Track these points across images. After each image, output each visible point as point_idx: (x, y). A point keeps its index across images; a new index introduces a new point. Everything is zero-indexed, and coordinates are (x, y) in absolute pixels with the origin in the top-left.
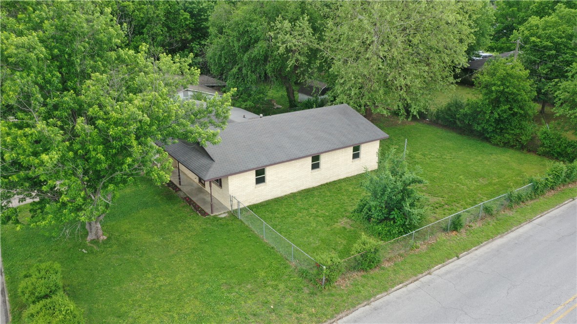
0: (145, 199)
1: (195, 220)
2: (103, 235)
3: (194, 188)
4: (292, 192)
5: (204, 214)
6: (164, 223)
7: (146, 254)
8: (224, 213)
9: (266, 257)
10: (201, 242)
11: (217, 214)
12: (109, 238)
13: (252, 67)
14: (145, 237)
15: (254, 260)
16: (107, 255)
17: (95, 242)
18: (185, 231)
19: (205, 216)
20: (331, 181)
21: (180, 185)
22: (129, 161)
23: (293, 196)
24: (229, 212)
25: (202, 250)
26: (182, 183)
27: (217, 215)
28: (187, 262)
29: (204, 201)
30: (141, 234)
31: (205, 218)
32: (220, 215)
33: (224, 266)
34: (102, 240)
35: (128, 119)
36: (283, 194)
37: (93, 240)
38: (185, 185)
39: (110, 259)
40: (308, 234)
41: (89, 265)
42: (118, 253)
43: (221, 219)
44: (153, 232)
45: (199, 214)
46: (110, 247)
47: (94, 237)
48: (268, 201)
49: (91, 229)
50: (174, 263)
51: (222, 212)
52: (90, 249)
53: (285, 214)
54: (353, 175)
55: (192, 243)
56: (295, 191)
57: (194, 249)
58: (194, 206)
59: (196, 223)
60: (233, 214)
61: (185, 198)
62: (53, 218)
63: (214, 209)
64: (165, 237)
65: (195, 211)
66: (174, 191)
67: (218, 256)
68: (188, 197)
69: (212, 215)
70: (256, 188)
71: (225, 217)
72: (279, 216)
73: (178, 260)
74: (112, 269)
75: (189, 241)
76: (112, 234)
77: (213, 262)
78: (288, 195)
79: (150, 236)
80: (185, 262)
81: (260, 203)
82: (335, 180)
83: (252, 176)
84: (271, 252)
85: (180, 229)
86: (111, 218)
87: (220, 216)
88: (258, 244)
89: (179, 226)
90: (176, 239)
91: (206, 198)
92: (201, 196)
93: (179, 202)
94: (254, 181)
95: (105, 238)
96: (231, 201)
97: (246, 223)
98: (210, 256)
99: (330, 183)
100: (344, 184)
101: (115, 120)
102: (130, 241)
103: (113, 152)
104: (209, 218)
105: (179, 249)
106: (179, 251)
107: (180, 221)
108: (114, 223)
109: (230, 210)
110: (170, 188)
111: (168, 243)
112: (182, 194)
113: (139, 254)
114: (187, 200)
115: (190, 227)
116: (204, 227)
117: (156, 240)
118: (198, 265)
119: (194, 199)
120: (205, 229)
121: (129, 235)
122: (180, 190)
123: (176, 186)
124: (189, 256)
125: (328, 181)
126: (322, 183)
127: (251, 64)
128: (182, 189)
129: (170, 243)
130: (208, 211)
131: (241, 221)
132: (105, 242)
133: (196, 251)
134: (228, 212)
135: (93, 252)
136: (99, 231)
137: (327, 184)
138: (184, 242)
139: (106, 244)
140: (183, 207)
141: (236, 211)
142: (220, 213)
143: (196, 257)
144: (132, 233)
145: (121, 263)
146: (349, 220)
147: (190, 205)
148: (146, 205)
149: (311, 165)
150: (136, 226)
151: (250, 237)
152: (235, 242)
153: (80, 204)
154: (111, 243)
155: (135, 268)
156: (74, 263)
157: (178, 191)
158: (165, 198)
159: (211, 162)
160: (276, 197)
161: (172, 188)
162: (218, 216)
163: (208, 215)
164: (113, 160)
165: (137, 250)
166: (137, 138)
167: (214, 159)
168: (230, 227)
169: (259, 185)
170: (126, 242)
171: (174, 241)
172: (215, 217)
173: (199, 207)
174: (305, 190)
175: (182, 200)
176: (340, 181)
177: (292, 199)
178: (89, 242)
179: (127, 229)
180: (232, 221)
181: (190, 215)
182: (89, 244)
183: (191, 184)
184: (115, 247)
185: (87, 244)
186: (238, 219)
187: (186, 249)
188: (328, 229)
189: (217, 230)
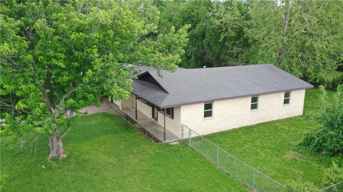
0: (106, 128)
1: (149, 146)
2: (64, 153)
3: (148, 122)
4: (234, 128)
5: (158, 141)
6: (120, 147)
7: (100, 173)
8: (175, 141)
9: (223, 183)
10: (154, 165)
11: (169, 141)
12: (69, 157)
13: (193, 42)
14: (102, 158)
15: (211, 185)
16: (63, 172)
17: (55, 159)
18: (140, 154)
19: (158, 143)
20: (266, 121)
21: (136, 119)
22: (89, 73)
23: (235, 131)
24: (180, 141)
25: (156, 172)
26: (138, 118)
27: (168, 143)
28: (140, 183)
29: (158, 132)
30: (98, 154)
31: (158, 144)
32: (171, 142)
33: (179, 189)
34: (62, 158)
35: (90, 25)
36: (226, 129)
37: (55, 157)
38: (140, 120)
39: (65, 175)
40: (261, 163)
41: (44, 180)
42: (74, 171)
43: (173, 146)
44: (110, 154)
45: (153, 141)
46: (68, 165)
47: (55, 155)
48: (214, 133)
49: (53, 147)
50: (128, 183)
51: (174, 140)
52: (49, 165)
53: (232, 145)
54: (283, 118)
55: (146, 165)
56: (236, 127)
57: (148, 170)
58: (148, 135)
59: (150, 148)
60: (184, 143)
61: (141, 129)
62: (10, 128)
63: (166, 137)
64: (120, 158)
65: (149, 138)
66: (132, 123)
67: (173, 179)
68: (143, 128)
69: (164, 142)
70: (204, 120)
71: (176, 145)
72: (227, 146)
73: (132, 181)
74: (65, 185)
75: (143, 163)
76: (72, 153)
77: (168, 184)
78: (231, 130)
79: (107, 157)
80: (138, 183)
81: (207, 135)
82: (270, 121)
83: (201, 109)
84: (227, 178)
85: (135, 152)
86: (75, 141)
87: (172, 144)
88: (212, 169)
89: (135, 150)
90: (131, 160)
91: (158, 129)
92: (154, 127)
93: (135, 131)
94: (203, 114)
95: (65, 156)
96: (182, 130)
97: (197, 151)
98: (164, 179)
99: (265, 123)
100: (278, 124)
101: (78, 26)
102: (88, 160)
103: (75, 64)
104: (161, 145)
105: (133, 170)
106: (133, 172)
107: (135, 146)
108: (76, 145)
109: (181, 139)
110: (128, 121)
111: (123, 164)
112: (137, 126)
113: (94, 172)
114: (142, 131)
115: (144, 151)
116: (157, 151)
117: (112, 160)
118: (152, 187)
119: (148, 130)
120: (158, 153)
121: (88, 155)
122: (136, 123)
123: (133, 120)
124: (143, 177)
125: (264, 121)
126: (259, 123)
127: (192, 40)
128: (138, 122)
129: (125, 164)
130: (161, 138)
131: (191, 148)
132: (64, 160)
133: (150, 173)
134: (178, 141)
135: (51, 168)
136: (60, 149)
137: (263, 123)
138: (138, 163)
139: (65, 162)
140: (138, 135)
141: (187, 140)
142: (171, 141)
143: (150, 179)
144: (90, 154)
145: (75, 180)
146: (296, 153)
147: (144, 134)
148: (106, 132)
149: (251, 105)
150: (95, 148)
151: (202, 162)
152: (188, 167)
153: (38, 114)
154: (70, 161)
155: (87, 186)
156: (30, 177)
157: (134, 123)
158: (123, 128)
159: (166, 94)
160: (220, 131)
161: (130, 121)
162: (170, 144)
163: (161, 142)
164: (76, 76)
165: (93, 169)
166: (100, 51)
167: (168, 92)
168: (181, 153)
169: (207, 118)
170: (84, 161)
171: (129, 162)
172: (167, 144)
173: (152, 136)
174: (245, 127)
175: (138, 130)
176: (273, 122)
177: (235, 133)
178: (50, 159)
179: (87, 150)
180: (183, 148)
181: (145, 142)
182: (49, 161)
183: (145, 118)
184: (72, 164)
185: (47, 161)
186: (189, 146)
187: (141, 170)
188: (279, 159)
189: (170, 155)
